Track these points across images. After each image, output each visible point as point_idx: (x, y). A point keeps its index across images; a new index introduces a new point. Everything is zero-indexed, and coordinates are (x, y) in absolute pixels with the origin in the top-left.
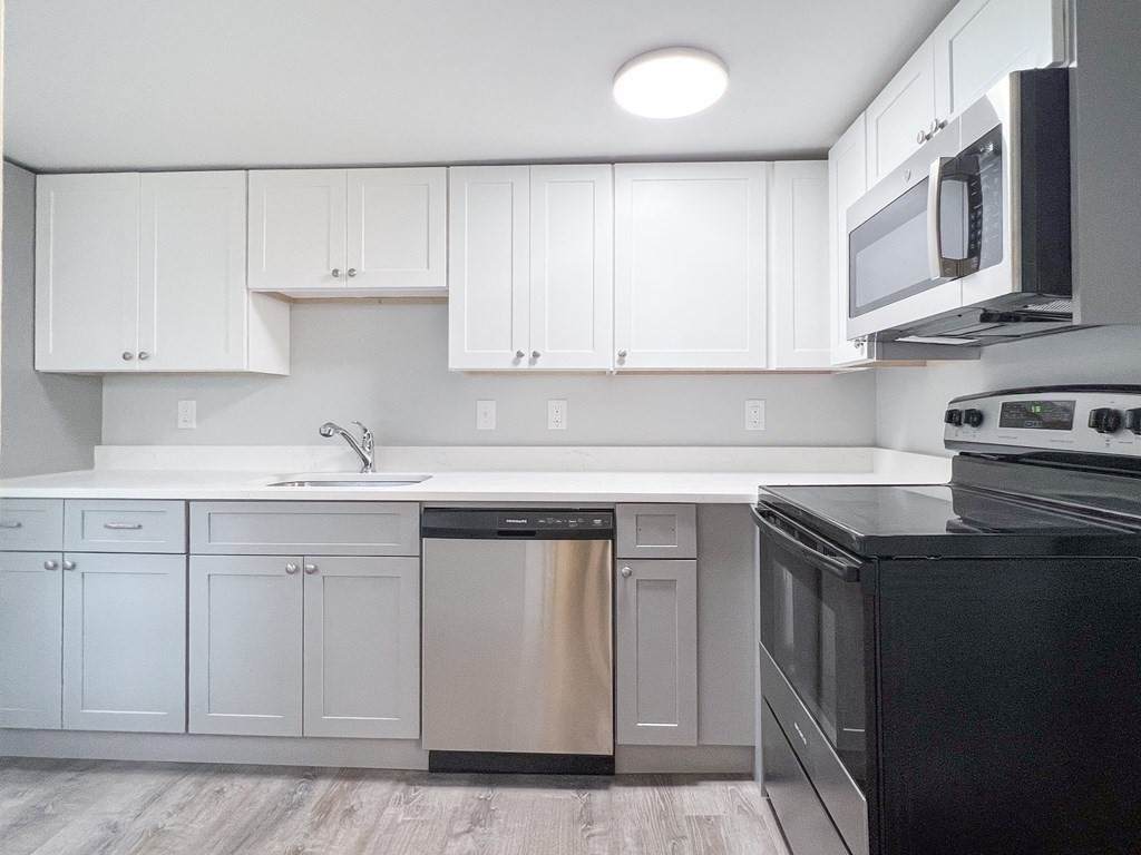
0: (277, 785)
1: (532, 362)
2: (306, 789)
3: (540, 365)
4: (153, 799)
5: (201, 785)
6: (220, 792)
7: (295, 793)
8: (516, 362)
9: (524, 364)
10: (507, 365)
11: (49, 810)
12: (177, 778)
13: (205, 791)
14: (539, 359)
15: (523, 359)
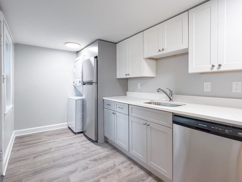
0: (142, 172)
1: (218, 68)
2: (147, 177)
3: (222, 69)
4: (122, 163)
5: (130, 164)
6: (132, 168)
7: (144, 177)
8: (212, 69)
9: (215, 69)
10: (208, 70)
11: (110, 156)
12: (128, 160)
13: (130, 166)
14: (221, 67)
15: (214, 67)
